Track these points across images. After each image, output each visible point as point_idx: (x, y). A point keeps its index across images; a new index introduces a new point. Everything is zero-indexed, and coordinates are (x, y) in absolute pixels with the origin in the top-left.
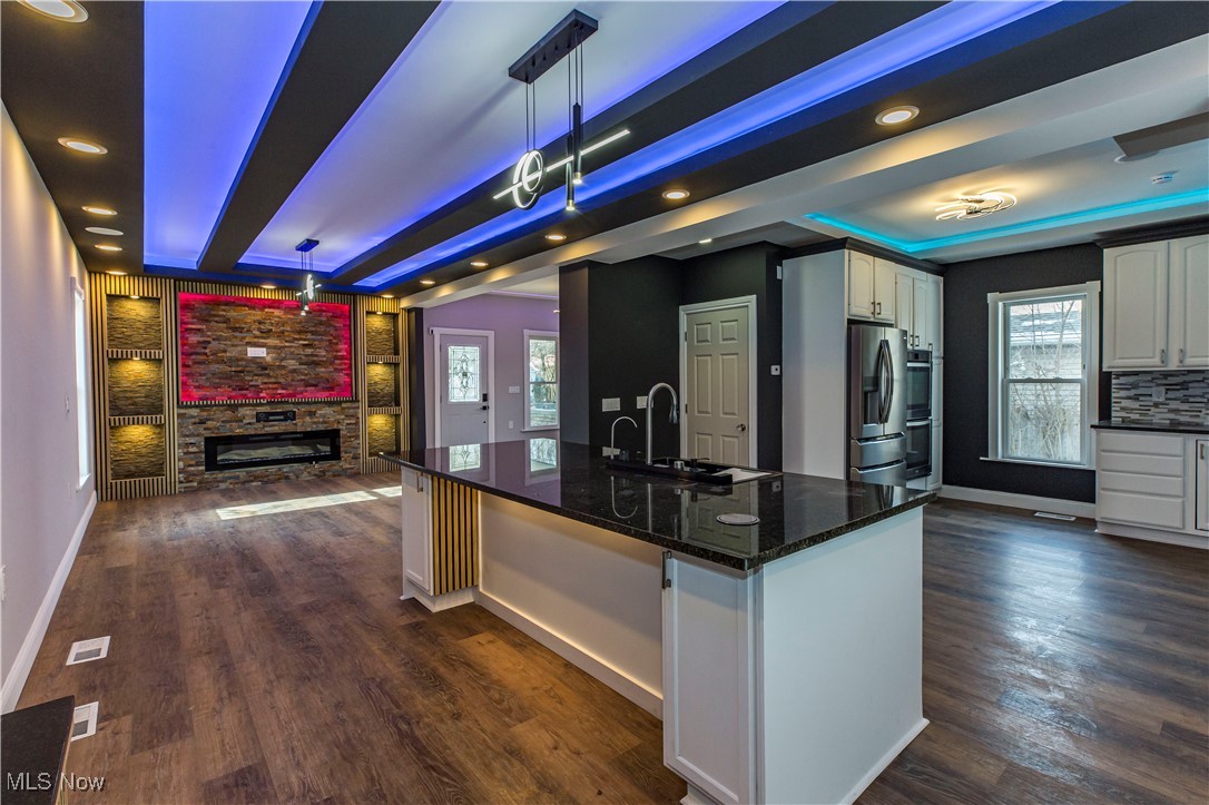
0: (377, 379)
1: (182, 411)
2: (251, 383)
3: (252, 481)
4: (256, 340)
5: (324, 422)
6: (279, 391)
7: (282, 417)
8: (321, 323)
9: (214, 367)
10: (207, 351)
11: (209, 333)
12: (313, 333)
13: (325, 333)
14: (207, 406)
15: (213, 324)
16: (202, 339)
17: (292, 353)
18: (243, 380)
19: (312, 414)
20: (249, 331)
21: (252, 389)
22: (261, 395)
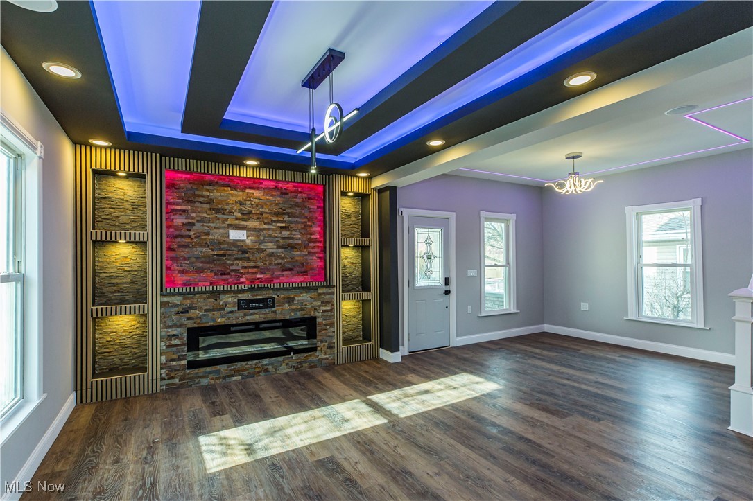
0: (346, 263)
1: (166, 299)
2: (232, 268)
3: (233, 376)
4: (237, 222)
5: (302, 309)
6: (258, 276)
7: (262, 305)
8: (297, 205)
9: (198, 251)
10: (191, 233)
11: (194, 215)
12: (290, 215)
13: (301, 215)
14: (190, 293)
15: (197, 205)
16: (186, 221)
17: (270, 236)
18: (225, 264)
19: (290, 300)
20: (231, 212)
21: (233, 273)
22: (242, 280)
